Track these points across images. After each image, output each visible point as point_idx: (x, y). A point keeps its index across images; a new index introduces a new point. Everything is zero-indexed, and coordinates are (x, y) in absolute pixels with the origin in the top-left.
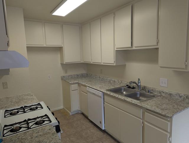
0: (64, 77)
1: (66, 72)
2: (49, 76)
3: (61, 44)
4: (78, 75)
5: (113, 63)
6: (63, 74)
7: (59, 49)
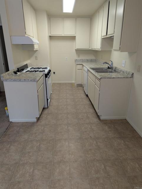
0: (77, 60)
1: (79, 56)
2: (66, 58)
3: (74, 34)
4: (88, 60)
5: (100, 48)
6: (76, 57)
7: (73, 38)
